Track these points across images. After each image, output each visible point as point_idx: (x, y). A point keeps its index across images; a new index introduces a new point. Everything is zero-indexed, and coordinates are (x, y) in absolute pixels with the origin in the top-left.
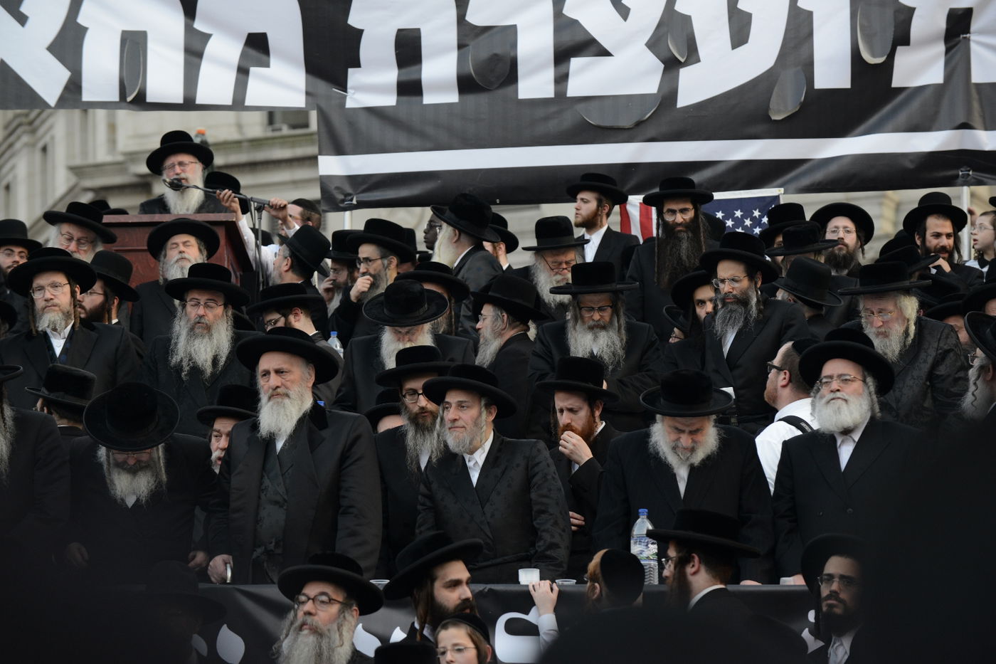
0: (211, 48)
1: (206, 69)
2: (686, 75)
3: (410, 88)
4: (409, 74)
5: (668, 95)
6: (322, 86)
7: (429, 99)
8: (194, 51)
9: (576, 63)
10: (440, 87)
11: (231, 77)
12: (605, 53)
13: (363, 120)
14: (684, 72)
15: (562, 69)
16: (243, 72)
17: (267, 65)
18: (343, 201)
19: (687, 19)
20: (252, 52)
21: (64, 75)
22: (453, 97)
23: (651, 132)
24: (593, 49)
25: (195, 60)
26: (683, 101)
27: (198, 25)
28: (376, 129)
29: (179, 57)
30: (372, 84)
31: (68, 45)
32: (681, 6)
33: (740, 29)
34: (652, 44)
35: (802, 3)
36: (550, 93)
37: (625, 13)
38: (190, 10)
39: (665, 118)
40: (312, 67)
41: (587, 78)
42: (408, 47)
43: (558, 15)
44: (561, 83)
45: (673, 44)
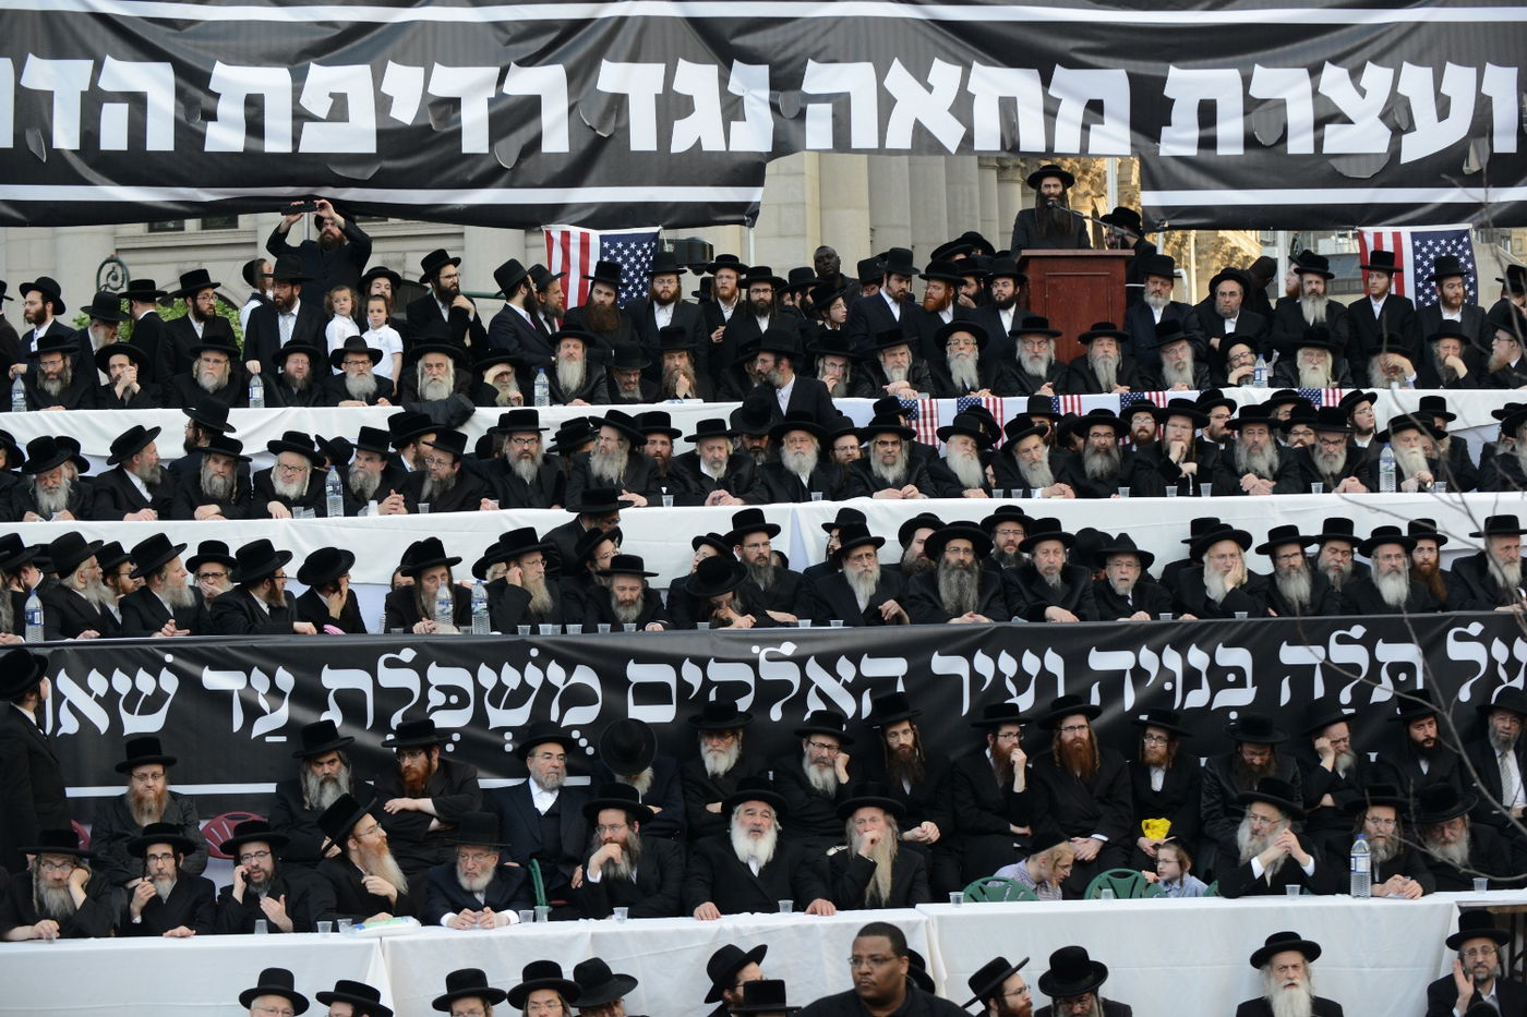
0: (1063, 110)
1: (1060, 125)
2: (1407, 140)
3: (1208, 143)
4: (1208, 132)
5: (1395, 150)
6: (1142, 140)
7: (1221, 151)
8: (1050, 113)
9: (1329, 128)
10: (1230, 143)
11: (1078, 131)
12: (1350, 122)
13: (1174, 166)
14: (1406, 138)
15: (1319, 133)
16: (1086, 128)
17: (1103, 123)
18: (1159, 225)
19: (1406, 100)
20: (1091, 113)
21: (961, 130)
22: (1239, 151)
23: (1382, 180)
24: (1340, 119)
25: (1051, 118)
26: (1406, 158)
27: (1052, 92)
28: (1183, 172)
29: (1040, 117)
30: (1179, 139)
31: (963, 106)
32: (1401, 90)
33: (1443, 108)
34: (1383, 117)
35: (1485, 90)
36: (1310, 150)
37: (1363, 93)
38: (1046, 81)
39: (1393, 172)
40: (1136, 125)
41: (1337, 140)
42: (1207, 113)
43: (1315, 92)
44: (1319, 143)
45: (1398, 117)
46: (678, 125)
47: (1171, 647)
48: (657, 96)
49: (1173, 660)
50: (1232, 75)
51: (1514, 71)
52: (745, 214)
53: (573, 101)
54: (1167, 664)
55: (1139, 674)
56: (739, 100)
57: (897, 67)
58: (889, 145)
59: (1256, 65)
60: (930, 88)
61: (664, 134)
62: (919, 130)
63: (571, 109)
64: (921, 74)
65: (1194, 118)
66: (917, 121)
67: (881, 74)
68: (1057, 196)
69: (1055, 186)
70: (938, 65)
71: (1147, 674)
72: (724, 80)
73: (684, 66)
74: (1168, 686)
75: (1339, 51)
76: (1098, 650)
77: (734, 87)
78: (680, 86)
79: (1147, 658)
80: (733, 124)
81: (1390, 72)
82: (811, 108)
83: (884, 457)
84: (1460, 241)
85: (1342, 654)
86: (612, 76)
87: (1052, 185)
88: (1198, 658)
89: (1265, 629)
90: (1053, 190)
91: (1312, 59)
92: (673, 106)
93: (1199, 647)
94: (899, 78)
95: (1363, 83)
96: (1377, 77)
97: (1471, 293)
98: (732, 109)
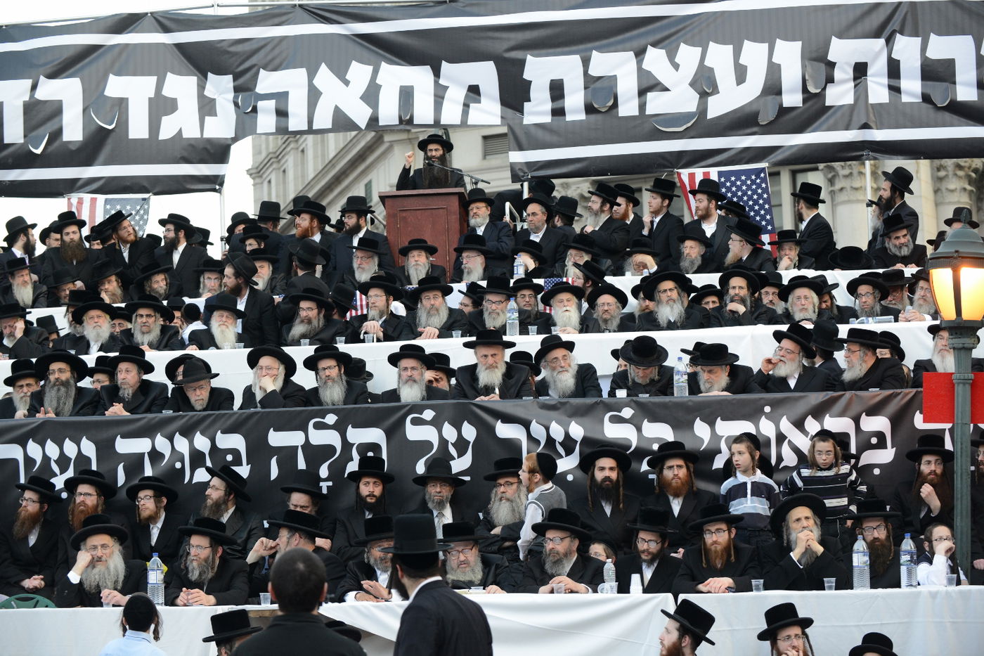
0: (448, 94)
1: (446, 104)
3: (558, 112)
4: (558, 104)
5: (702, 110)
6: (510, 112)
7: (569, 118)
8: (439, 96)
9: (650, 95)
10: (575, 111)
11: (461, 108)
12: (667, 90)
13: (533, 130)
14: (710, 99)
15: (643, 98)
16: (466, 106)
17: (480, 102)
18: (523, 176)
19: (711, 70)
20: (471, 96)
21: (369, 111)
22: (582, 116)
23: (692, 134)
24: (659, 87)
25: (440, 100)
27: (442, 82)
28: (541, 135)
29: (432, 99)
30: (537, 111)
31: (371, 95)
32: (707, 63)
33: (741, 74)
34: (692, 84)
35: (775, 60)
36: (636, 113)
37: (676, 67)
38: (437, 73)
39: (701, 125)
40: (504, 102)
41: (657, 104)
42: (557, 90)
43: (640, 69)
44: (642, 107)
45: (705, 84)
46: (165, 120)
47: (181, 434)
48: (150, 99)
49: (182, 444)
50: (575, 60)
51: (799, 44)
52: (214, 183)
53: (86, 105)
54: (178, 447)
55: (155, 455)
56: (212, 102)
57: (324, 68)
58: (315, 127)
59: (594, 51)
60: (347, 83)
61: (154, 126)
62: (339, 114)
63: (85, 110)
64: (341, 73)
65: (547, 95)
66: (336, 107)
67: (311, 75)
68: (438, 158)
69: (436, 150)
70: (355, 66)
71: (162, 456)
72: (201, 87)
73: (171, 78)
74: (178, 465)
75: (658, 36)
76: (122, 437)
77: (209, 92)
78: (167, 92)
79: (162, 443)
80: (207, 118)
81: (699, 50)
82: (261, 104)
83: (141, 327)
84: (758, 176)
85: (319, 438)
86: (116, 86)
87: (435, 150)
88: (202, 443)
89: (256, 417)
90: (434, 153)
91: (637, 44)
92: (161, 106)
93: (202, 433)
94: (325, 77)
95: (677, 60)
96: (688, 55)
97: (768, 217)
98: (207, 107)
